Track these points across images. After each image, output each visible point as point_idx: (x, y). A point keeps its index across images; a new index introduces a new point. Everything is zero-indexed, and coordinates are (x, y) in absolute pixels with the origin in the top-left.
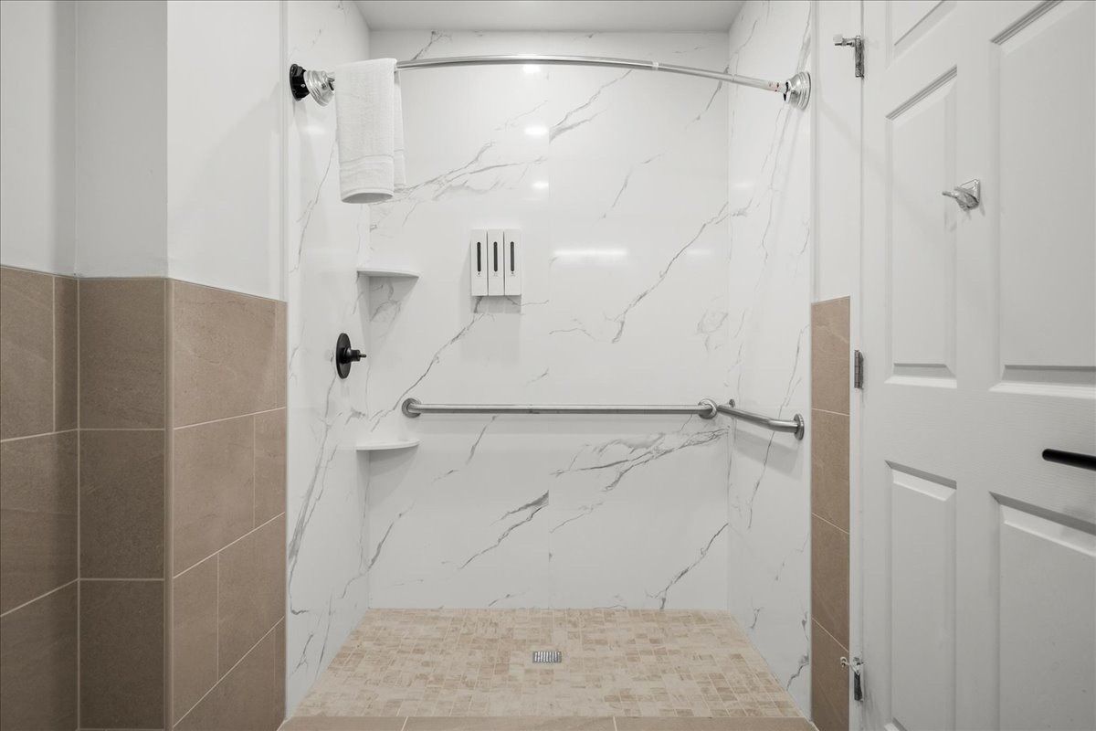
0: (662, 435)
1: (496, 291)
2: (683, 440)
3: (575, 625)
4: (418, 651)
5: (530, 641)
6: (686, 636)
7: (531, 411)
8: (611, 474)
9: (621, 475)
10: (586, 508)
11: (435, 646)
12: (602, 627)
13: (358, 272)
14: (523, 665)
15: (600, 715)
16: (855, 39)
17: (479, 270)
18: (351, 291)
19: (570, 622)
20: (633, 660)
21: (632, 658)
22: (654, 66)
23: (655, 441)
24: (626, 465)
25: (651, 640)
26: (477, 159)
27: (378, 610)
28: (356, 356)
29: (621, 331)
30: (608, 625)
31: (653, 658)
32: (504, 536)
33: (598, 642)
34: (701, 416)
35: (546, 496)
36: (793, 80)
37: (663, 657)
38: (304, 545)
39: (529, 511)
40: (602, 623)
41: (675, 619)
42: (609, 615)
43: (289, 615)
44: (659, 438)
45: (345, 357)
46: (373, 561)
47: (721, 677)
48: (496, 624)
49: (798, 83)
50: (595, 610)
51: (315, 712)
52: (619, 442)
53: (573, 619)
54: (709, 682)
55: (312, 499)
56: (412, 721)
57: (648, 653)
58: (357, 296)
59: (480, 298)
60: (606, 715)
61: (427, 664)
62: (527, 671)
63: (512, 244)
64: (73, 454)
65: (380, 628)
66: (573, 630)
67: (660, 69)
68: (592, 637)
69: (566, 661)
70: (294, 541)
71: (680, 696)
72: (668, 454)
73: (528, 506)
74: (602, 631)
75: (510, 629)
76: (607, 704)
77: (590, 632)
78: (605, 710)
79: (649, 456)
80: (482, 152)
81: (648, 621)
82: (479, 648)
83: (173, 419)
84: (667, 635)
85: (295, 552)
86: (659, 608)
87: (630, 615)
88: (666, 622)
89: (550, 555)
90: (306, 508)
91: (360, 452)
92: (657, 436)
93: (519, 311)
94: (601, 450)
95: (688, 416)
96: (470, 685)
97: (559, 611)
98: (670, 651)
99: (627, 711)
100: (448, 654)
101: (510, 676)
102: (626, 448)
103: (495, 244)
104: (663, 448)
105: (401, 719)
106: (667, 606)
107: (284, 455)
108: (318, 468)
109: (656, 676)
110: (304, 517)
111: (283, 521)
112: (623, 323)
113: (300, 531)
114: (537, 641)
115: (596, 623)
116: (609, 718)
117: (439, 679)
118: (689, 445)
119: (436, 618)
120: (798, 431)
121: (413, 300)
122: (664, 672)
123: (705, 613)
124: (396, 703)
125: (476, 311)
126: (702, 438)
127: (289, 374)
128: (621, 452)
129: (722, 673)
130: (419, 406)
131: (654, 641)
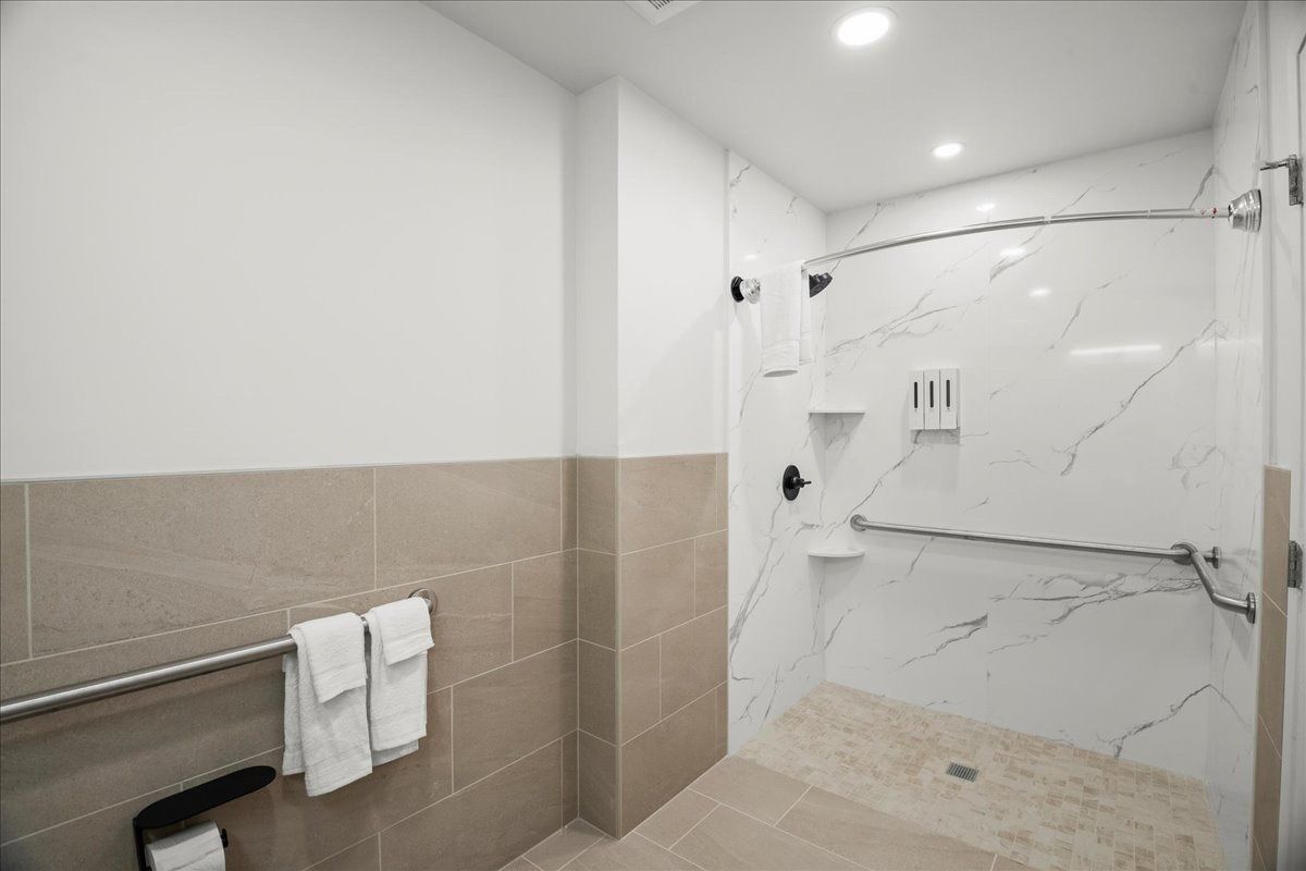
0: (1122, 576)
1: (932, 425)
2: (1151, 584)
3: (1007, 748)
4: (848, 730)
5: (953, 751)
6: (1132, 795)
7: (966, 537)
8: (1058, 609)
9: (1070, 610)
10: (1028, 637)
11: (864, 730)
12: (1036, 758)
13: (811, 414)
14: (934, 772)
15: (984, 848)
16: (1288, 160)
17: (916, 406)
18: (804, 428)
19: (1003, 743)
20: (1052, 803)
21: (1053, 800)
22: (1046, 220)
23: (1112, 581)
24: (1077, 602)
25: (1085, 787)
26: (917, 307)
27: (832, 684)
28: (801, 483)
29: (1071, 464)
30: (1044, 758)
31: (1076, 808)
32: (942, 647)
33: (1023, 772)
34: (1176, 561)
35: (985, 618)
36: (1236, 203)
37: (1090, 810)
38: (746, 630)
39: (967, 629)
40: (1038, 754)
41: (1129, 773)
42: (1050, 747)
43: (731, 682)
44: (1118, 579)
45: (792, 483)
46: (828, 643)
47: (1151, 855)
48: (927, 725)
49: (1241, 206)
50: (1037, 738)
51: (749, 756)
52: (1069, 577)
53: (1008, 741)
54: (1132, 857)
55: (755, 597)
56: (814, 790)
57: (1076, 801)
58: (809, 432)
59: (920, 431)
60: (989, 850)
61: (849, 744)
62: (935, 780)
63: (948, 382)
64: (574, 563)
65: (825, 700)
66: (1003, 752)
67: (1052, 222)
68: (1020, 765)
69: (979, 780)
70: (735, 627)
71: (1086, 859)
72: (1129, 598)
73: (966, 624)
74: (1034, 762)
75: (938, 734)
76: (999, 838)
77: (1020, 759)
78: (992, 844)
79: (1105, 596)
80: (923, 298)
81: (1092, 766)
82: (903, 743)
83: (620, 548)
84: (1107, 788)
85: (736, 634)
86: (1112, 755)
87: (1074, 755)
88: (1115, 773)
89: (989, 675)
90: (749, 602)
91: (813, 558)
92: (1117, 576)
93: (958, 442)
94: (1047, 583)
95: (1157, 560)
96: (876, 775)
97: (997, 728)
98: (1102, 807)
99: (1014, 853)
100: (871, 740)
101: (917, 780)
102: (1077, 584)
103: (932, 383)
104: (1124, 589)
105: (806, 786)
106: (1122, 755)
107: (726, 564)
108: (761, 572)
109: (1068, 828)
110: (745, 610)
111: (725, 612)
112: (1074, 456)
113: (742, 618)
114: (960, 753)
115: (1031, 751)
116: (991, 855)
117: (853, 761)
118: (1158, 590)
119: (876, 704)
120: (1250, 613)
121: (860, 434)
122: (1082, 827)
123: (1173, 777)
124: (809, 770)
125: (915, 442)
126: (1176, 585)
127: (730, 505)
128: (1072, 588)
129: (1155, 851)
130: (864, 523)
131: (1088, 790)
